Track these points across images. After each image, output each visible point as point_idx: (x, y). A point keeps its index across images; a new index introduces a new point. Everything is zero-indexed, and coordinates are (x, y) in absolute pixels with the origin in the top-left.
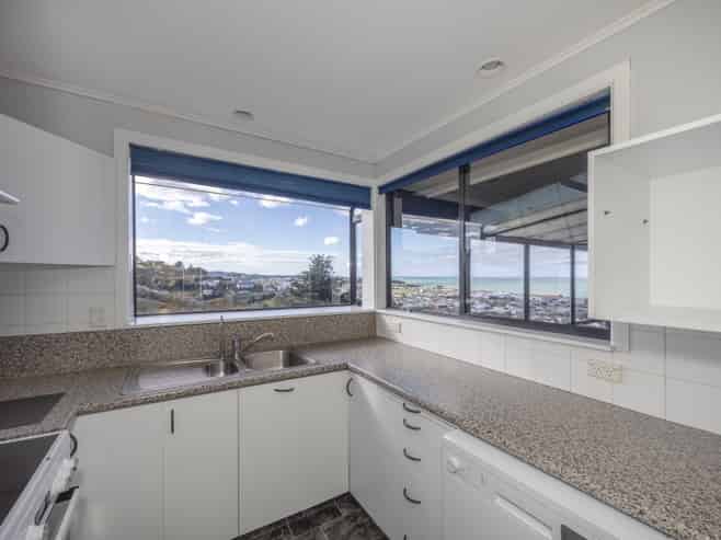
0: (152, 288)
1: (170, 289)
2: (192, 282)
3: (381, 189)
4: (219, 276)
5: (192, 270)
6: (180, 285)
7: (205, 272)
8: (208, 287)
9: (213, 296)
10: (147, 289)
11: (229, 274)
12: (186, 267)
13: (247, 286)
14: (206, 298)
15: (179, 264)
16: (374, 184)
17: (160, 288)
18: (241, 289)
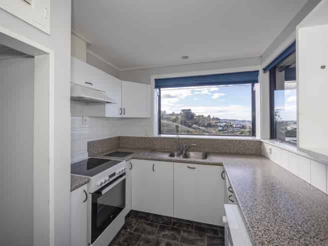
0: (199, 126)
1: (205, 127)
2: (214, 124)
3: (265, 70)
4: (225, 121)
5: (214, 119)
6: (210, 125)
7: (220, 120)
8: (221, 126)
9: (223, 130)
10: (197, 126)
11: (230, 120)
12: (212, 117)
13: (239, 126)
14: (220, 131)
15: (209, 116)
16: (260, 68)
17: (202, 126)
18: (236, 127)
